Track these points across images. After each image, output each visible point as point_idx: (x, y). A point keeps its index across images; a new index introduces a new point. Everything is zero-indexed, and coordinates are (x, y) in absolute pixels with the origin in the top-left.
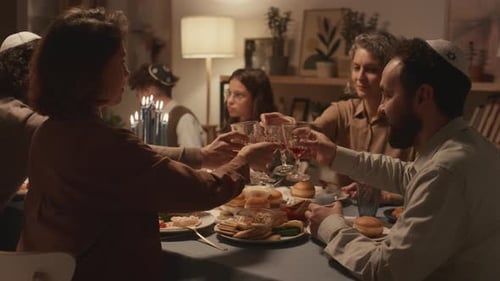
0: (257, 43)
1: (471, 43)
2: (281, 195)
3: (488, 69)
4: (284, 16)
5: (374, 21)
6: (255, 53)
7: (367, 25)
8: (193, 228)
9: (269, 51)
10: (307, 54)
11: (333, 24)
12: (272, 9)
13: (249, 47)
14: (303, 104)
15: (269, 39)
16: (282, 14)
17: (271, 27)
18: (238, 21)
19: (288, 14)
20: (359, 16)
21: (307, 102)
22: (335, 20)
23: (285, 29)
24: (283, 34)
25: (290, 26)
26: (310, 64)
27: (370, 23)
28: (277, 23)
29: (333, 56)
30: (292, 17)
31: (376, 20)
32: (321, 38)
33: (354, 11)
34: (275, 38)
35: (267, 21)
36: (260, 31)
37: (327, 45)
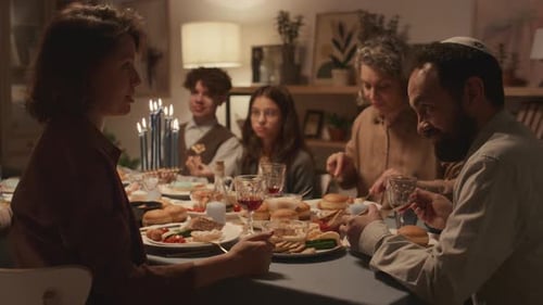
0: (265, 50)
1: (501, 46)
2: (309, 208)
3: (519, 73)
4: (296, 21)
5: (394, 23)
6: (263, 62)
7: (386, 27)
8: (217, 242)
9: (278, 60)
10: (321, 61)
11: (348, 29)
12: (282, 13)
13: (257, 55)
14: (317, 117)
15: (279, 46)
16: (293, 19)
17: (281, 33)
18: (245, 27)
19: (300, 18)
20: (378, 18)
21: (321, 114)
22: (351, 23)
23: (296, 35)
24: (295, 40)
25: (302, 32)
26: (325, 72)
27: (389, 25)
28: (287, 29)
29: (351, 63)
30: (304, 21)
31: (396, 22)
32: (336, 43)
33: (372, 12)
34: (286, 45)
35: (277, 26)
36: (269, 37)
37: (343, 51)
